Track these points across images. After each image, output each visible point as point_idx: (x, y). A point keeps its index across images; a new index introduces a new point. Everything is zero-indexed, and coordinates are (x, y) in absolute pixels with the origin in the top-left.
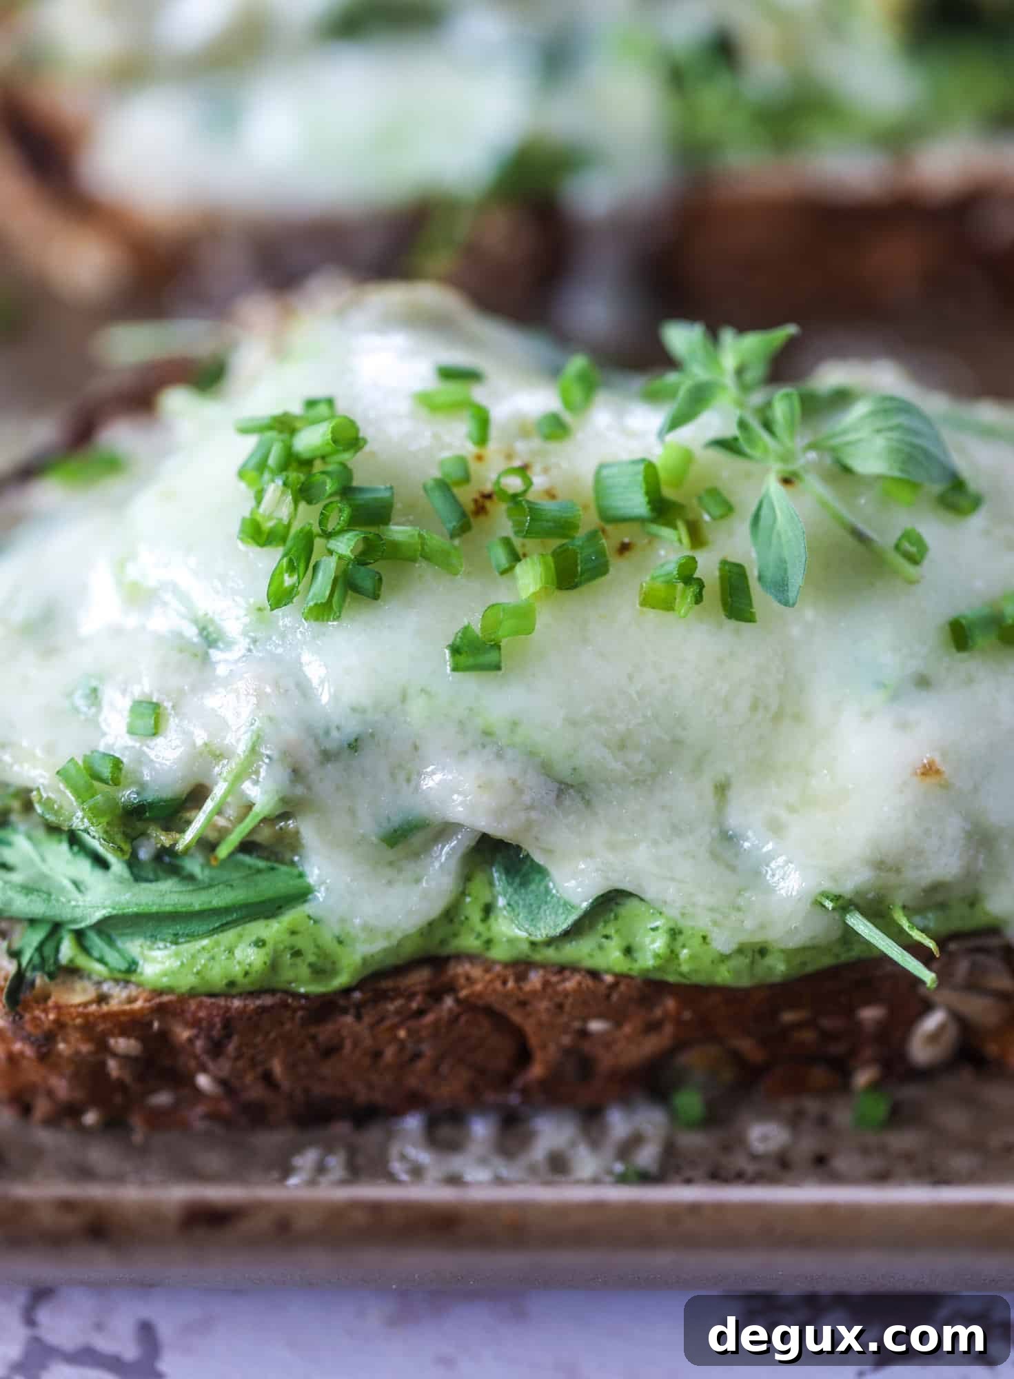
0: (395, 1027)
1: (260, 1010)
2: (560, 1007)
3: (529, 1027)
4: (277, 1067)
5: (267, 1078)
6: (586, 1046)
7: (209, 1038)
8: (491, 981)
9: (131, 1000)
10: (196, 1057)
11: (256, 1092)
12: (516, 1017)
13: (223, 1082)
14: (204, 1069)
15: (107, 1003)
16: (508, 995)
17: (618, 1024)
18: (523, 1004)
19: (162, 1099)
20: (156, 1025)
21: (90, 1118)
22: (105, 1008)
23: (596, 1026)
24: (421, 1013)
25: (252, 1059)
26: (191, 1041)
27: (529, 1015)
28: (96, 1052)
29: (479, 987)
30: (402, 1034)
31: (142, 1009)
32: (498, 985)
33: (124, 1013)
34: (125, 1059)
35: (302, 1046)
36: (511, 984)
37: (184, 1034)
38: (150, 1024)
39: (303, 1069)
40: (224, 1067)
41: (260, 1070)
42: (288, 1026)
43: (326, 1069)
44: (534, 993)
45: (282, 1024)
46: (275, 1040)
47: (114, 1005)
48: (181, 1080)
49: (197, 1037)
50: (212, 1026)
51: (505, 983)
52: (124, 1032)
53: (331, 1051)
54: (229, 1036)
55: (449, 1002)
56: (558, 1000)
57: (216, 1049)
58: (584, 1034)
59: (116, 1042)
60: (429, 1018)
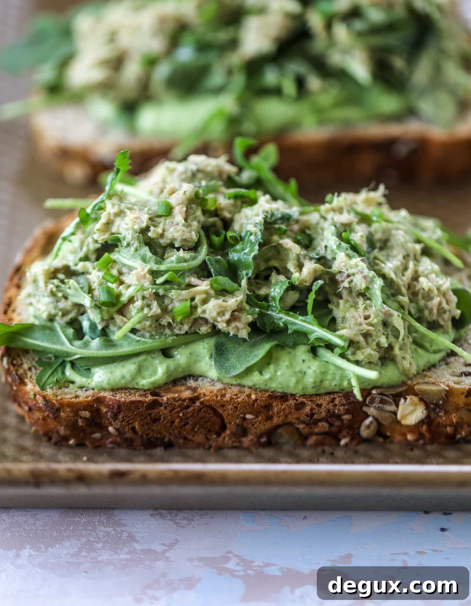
0: (178, 412)
1: (130, 402)
2: (236, 408)
3: (225, 415)
4: (137, 426)
5: (133, 429)
6: (245, 424)
7: (112, 412)
8: (213, 396)
9: (87, 397)
10: (108, 419)
11: (129, 435)
12: (220, 411)
13: (117, 430)
14: (111, 425)
15: (79, 398)
16: (218, 402)
17: (257, 417)
18: (223, 406)
19: (97, 435)
20: (95, 405)
21: (71, 442)
22: (78, 400)
23: (249, 416)
24: (188, 407)
25: (128, 421)
26: (106, 413)
27: (225, 411)
28: (74, 416)
29: (207, 398)
30: (181, 415)
31: (91, 400)
32: (214, 398)
33: (85, 401)
34: (84, 419)
35: (146, 418)
36: (219, 398)
37: (104, 410)
38: (93, 405)
39: (146, 427)
40: (118, 424)
41: (131, 426)
42: (141, 410)
43: (154, 427)
44: (227, 402)
45: (139, 409)
46: (136, 415)
47: (81, 399)
48: (102, 428)
49: (108, 411)
50: (113, 408)
51: (217, 397)
52: (85, 409)
53: (156, 420)
54: (120, 412)
55: (198, 404)
56: (235, 405)
57: (115, 416)
58: (244, 419)
59: (81, 412)
60: (191, 409)
